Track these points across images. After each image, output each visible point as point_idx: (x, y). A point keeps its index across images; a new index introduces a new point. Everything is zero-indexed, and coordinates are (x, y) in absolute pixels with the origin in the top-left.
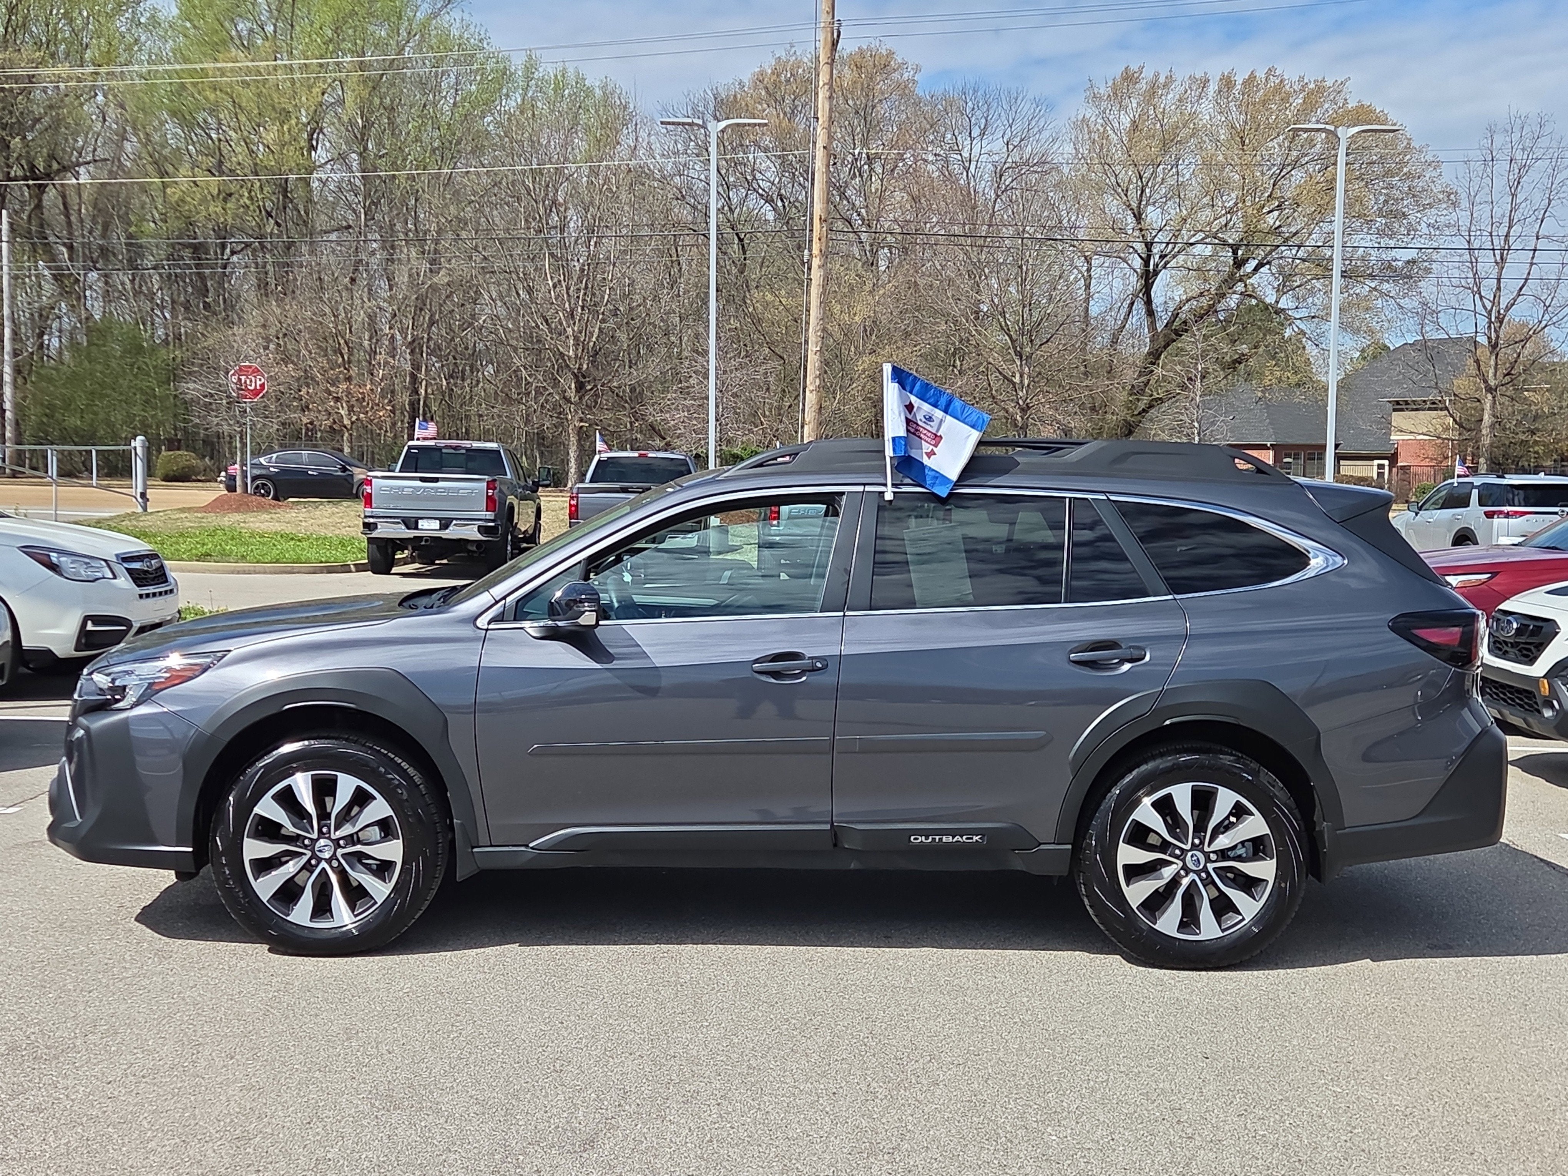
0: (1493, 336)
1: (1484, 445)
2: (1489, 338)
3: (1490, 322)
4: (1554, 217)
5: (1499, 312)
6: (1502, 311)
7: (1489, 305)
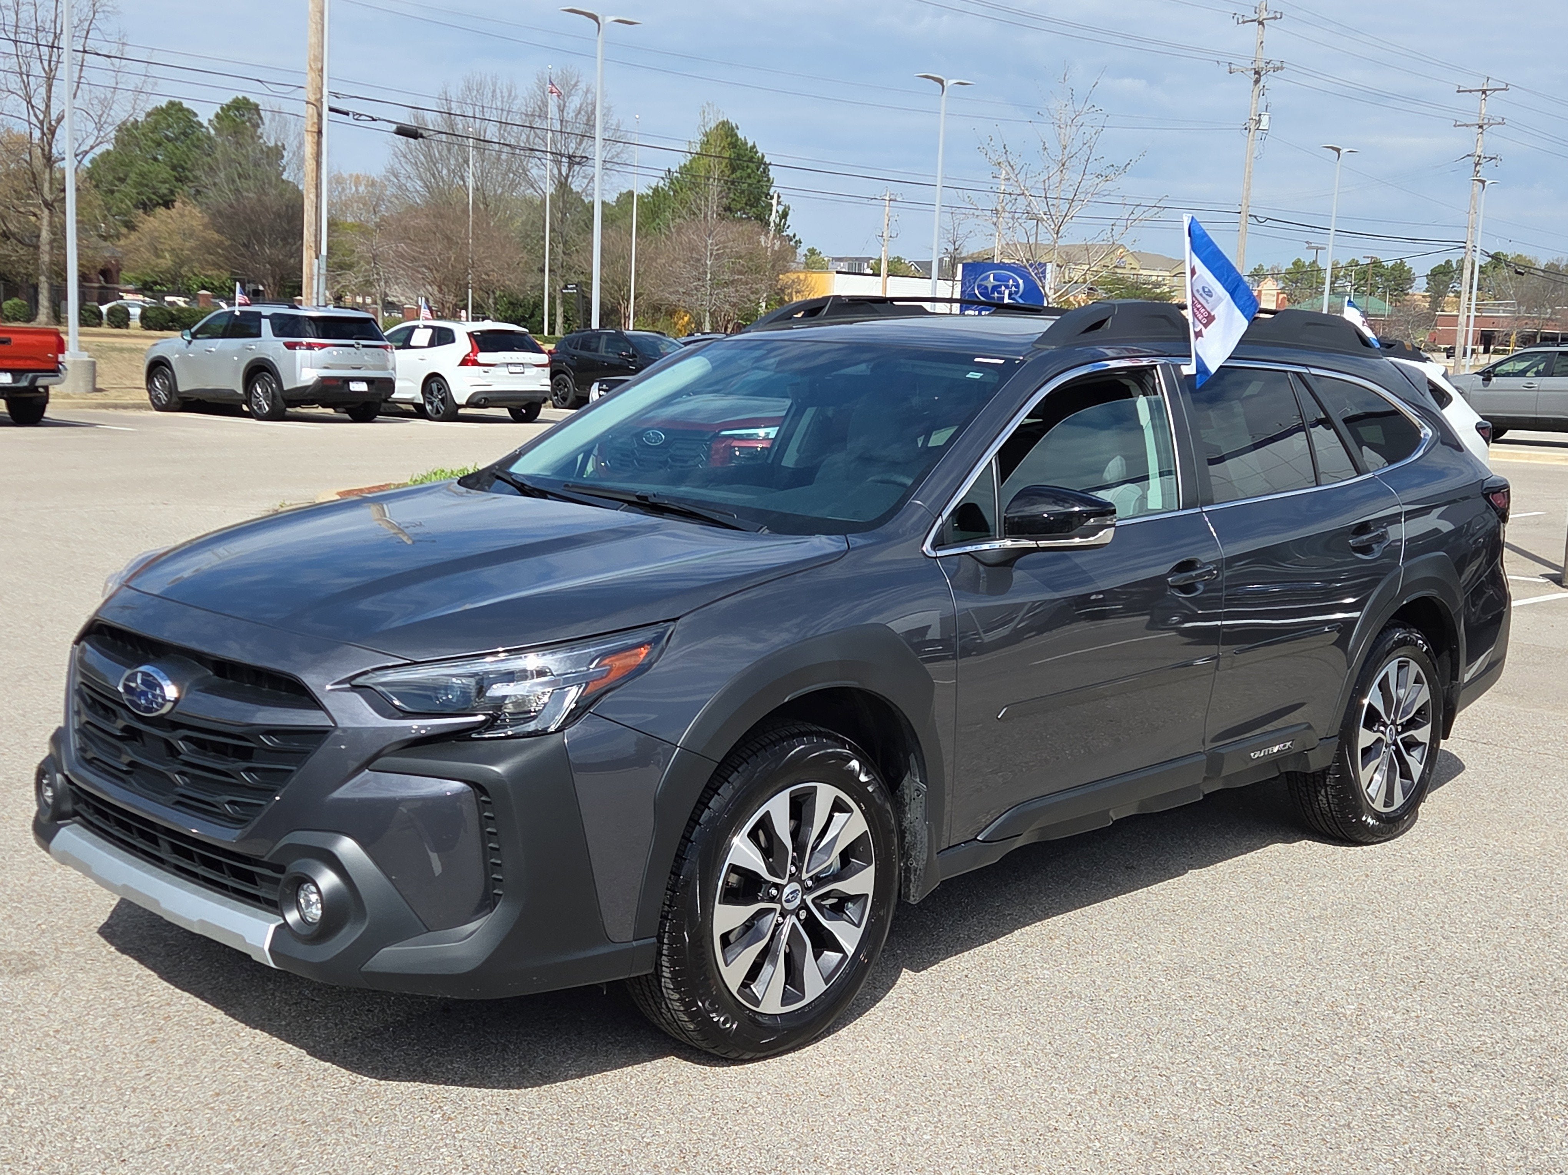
0: (47, 148)
1: (43, 263)
2: (43, 150)
3: (43, 134)
4: (99, 30)
5: (50, 123)
6: (53, 123)
7: (41, 117)
